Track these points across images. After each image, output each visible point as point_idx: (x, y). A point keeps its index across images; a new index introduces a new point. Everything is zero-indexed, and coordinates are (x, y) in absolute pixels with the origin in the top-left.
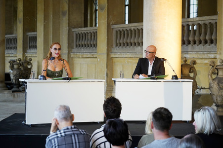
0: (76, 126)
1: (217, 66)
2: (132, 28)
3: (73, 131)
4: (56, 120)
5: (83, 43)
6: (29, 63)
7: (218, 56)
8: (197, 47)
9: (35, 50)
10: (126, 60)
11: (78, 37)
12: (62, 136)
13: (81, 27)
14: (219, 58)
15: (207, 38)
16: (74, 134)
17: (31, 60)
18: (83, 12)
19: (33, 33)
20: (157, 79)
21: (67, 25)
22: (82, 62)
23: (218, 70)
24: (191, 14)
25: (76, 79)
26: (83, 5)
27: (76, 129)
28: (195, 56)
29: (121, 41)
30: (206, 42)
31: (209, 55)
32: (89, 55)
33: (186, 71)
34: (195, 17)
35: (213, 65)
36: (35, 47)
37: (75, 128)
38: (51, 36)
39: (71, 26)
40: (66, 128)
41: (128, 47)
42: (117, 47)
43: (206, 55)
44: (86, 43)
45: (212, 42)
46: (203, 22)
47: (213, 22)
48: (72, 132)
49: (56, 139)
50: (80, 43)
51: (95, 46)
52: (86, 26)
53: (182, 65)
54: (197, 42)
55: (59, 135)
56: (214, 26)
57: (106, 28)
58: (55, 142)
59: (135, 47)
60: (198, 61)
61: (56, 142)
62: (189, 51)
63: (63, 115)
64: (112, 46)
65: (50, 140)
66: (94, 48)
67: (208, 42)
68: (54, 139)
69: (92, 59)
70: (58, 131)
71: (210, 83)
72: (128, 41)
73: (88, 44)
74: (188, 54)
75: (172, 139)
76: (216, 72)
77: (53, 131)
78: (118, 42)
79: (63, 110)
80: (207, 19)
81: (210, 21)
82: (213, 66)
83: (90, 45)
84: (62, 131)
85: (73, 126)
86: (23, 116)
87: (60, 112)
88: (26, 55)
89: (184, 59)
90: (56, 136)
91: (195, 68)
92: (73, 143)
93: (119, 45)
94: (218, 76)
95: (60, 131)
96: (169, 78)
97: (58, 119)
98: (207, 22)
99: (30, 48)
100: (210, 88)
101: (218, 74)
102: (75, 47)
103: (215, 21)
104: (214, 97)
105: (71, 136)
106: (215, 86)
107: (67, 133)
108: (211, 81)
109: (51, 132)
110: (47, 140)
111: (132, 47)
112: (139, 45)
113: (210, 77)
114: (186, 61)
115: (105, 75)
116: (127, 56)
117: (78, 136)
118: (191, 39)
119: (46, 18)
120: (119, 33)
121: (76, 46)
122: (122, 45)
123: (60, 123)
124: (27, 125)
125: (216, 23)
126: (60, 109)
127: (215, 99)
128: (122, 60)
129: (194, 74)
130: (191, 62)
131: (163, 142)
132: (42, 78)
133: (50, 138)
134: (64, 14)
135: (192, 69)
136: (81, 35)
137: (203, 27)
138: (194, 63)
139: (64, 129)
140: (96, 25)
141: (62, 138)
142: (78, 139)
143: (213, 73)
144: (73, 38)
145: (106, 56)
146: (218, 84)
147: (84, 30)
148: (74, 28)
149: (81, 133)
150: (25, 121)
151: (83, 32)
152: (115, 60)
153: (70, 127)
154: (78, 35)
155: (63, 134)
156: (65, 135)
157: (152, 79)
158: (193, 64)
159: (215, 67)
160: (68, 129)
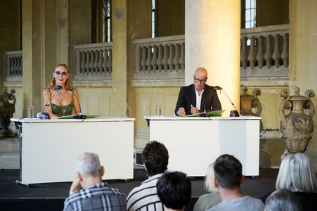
1: (291, 97)
2: (164, 44)
3: (102, 190)
4: (79, 175)
5: (91, 66)
6: (11, 96)
7: (290, 83)
8: (261, 71)
9: (19, 77)
10: (155, 90)
11: (83, 58)
12: (87, 197)
13: (87, 43)
14: (292, 86)
15: (274, 56)
16: (104, 195)
17: (14, 92)
18: (90, 20)
19: (15, 53)
20: (209, 116)
21: (67, 41)
22: (89, 94)
23: (292, 104)
24: (246, 23)
25: (92, 117)
26: (90, 10)
27: (106, 188)
28: (258, 83)
29: (148, 63)
30: (273, 63)
31: (277, 82)
32: (100, 84)
33: (247, 105)
34: (252, 27)
35: (285, 95)
36: (20, 73)
37: (105, 186)
38: (43, 57)
39: (72, 42)
40: (93, 186)
41: (158, 71)
42: (142, 72)
43: (273, 82)
44: (95, 66)
45: (281, 63)
46: (268, 34)
47: (283, 34)
48: (101, 192)
49: (79, 202)
50: (86, 67)
51: (109, 70)
52: (94, 41)
53: (241, 96)
54: (260, 63)
55: (83, 196)
56: (285, 39)
57: (126, 43)
58: (77, 206)
59: (169, 71)
60: (263, 91)
61: (80, 207)
62: (248, 75)
63: (89, 168)
64: (134, 69)
65: (70, 204)
66: (108, 73)
67: (276, 62)
68: (76, 201)
69: (105, 90)
70: (81, 190)
71: (281, 122)
72: (158, 63)
73: (98, 68)
74: (246, 80)
75: (247, 199)
76: (290, 105)
77: (74, 191)
78: (142, 64)
79: (89, 160)
80: (273, 30)
81: (278, 33)
82: (285, 98)
83: (101, 69)
84: (87, 191)
85: (103, 184)
86: (17, 173)
87: (86, 163)
88: (6, 85)
89: (244, 88)
90: (79, 198)
91: (259, 101)
92: (103, 208)
93: (144, 68)
94: (293, 112)
95: (84, 190)
96: (226, 114)
97: (82, 173)
98: (274, 34)
99: (11, 74)
100: (282, 128)
101: (292, 109)
102: (78, 72)
103: (285, 32)
104: (288, 142)
105: (101, 197)
106: (289, 126)
107: (94, 194)
108: (283, 119)
109: (71, 192)
110: (66, 204)
111: (163, 71)
112: (174, 68)
113: (281, 112)
114: (246, 90)
115: (125, 112)
117: (110, 198)
118: (250, 58)
119: (35, 29)
120: (144, 50)
121: (81, 71)
122: (149, 68)
123: (84, 179)
124: (23, 185)
125: (287, 35)
126: (85, 159)
127: (289, 145)
128: (150, 90)
129: (258, 109)
130: (253, 92)
131: (234, 203)
132: (44, 116)
133: (71, 201)
134: (62, 24)
135: (255, 102)
136: (88, 54)
137: (268, 40)
138: (258, 93)
139: (90, 187)
140: (106, 41)
141: (88, 200)
142: (110, 201)
143: (286, 107)
144: (76, 58)
145: (125, 85)
146: (293, 123)
147: (92, 47)
148: (77, 44)
149: (115, 194)
150: (20, 180)
151: (90, 50)
152: (138, 91)
153: (98, 185)
154: (84, 55)
155: (89, 195)
156: (92, 196)
157: (201, 116)
158: (257, 95)
159: (288, 98)
160: (96, 187)
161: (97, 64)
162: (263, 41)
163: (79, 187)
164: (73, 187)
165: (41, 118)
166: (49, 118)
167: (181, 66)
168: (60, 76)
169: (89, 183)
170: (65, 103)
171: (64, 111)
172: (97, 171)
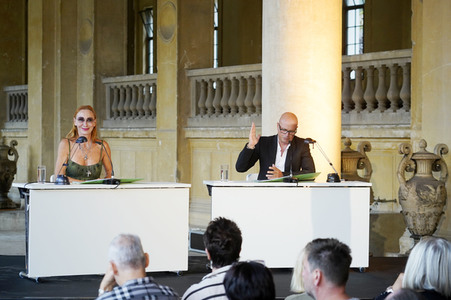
0: (152, 279)
1: (414, 154)
2: (231, 77)
3: (146, 288)
4: (113, 265)
5: (126, 108)
6: (11, 150)
7: (413, 134)
8: (369, 116)
9: (24, 123)
10: (218, 143)
11: (115, 96)
12: (124, 298)
13: (121, 75)
14: (416, 138)
15: (390, 95)
17: (16, 144)
18: (125, 42)
19: (17, 88)
20: (297, 181)
21: (92, 71)
22: (126, 147)
23: (416, 164)
24: (349, 47)
25: (130, 182)
26: (125, 28)
27: (152, 285)
28: (366, 134)
29: (207, 104)
30: (387, 105)
31: (394, 132)
32: (139, 133)
33: (351, 166)
34: (358, 53)
35: (406, 151)
36: (24, 117)
37: (150, 282)
38: (57, 94)
39: (99, 73)
40: (133, 282)
41: (222, 115)
42: (199, 116)
43: (387, 132)
44: (132, 108)
45: (400, 105)
46: (381, 63)
47: (402, 63)
48: (145, 291)
50: (119, 108)
51: (152, 113)
52: (130, 72)
53: (342, 153)
54: (369, 105)
55: (119, 297)
56: (405, 71)
57: (176, 76)
59: (238, 115)
60: (373, 145)
62: (352, 123)
63: (127, 255)
64: (188, 113)
66: (150, 118)
67: (393, 104)
69: (146, 142)
70: (116, 288)
71: (400, 190)
72: (223, 104)
73: (136, 111)
74: (349, 129)
76: (413, 166)
77: (105, 289)
78: (200, 105)
79: (127, 244)
80: (388, 57)
81: (395, 62)
82: (406, 155)
83: (140, 112)
84: (125, 289)
85: (147, 279)
86: (21, 261)
87: (122, 249)
88: (3, 135)
89: (346, 140)
90: (112, 299)
91: (367, 159)
93: (202, 111)
94: (417, 175)
95: (120, 288)
96: (321, 178)
97: (117, 263)
98: (389, 63)
99: (11, 118)
100: (402, 199)
101: (416, 172)
102: (108, 117)
103: (405, 61)
104: (410, 219)
105: (144, 299)
106: (411, 197)
107: (134, 293)
108: (403, 186)
109: (101, 291)
111: (230, 115)
112: (246, 112)
113: (400, 176)
114: (349, 144)
115: (174, 175)
116: (219, 135)
117: (156, 299)
118: (355, 98)
119: (47, 55)
120: (202, 86)
121: (112, 115)
122: (209, 111)
123: (120, 272)
124: (30, 279)
125: (409, 65)
126: (121, 242)
127: (411, 222)
128: (211, 143)
129: (367, 171)
130: (359, 147)
132: (60, 180)
134: (85, 47)
135: (362, 162)
136: (122, 91)
137: (381, 73)
138: (367, 148)
139: (128, 283)
140: (148, 71)
143: (407, 169)
144: (104, 97)
145: (175, 135)
146: (418, 192)
147: (128, 80)
148: (107, 76)
149: (163, 293)
150: (26, 271)
151: (125, 85)
152: (194, 143)
153: (140, 280)
154: (116, 91)
155: (127, 295)
156: (132, 296)
157: (286, 180)
158: (365, 150)
159: (410, 156)
160: (137, 284)
161: (135, 105)
162: (373, 73)
163: (113, 284)
164: (104, 283)
165: (57, 183)
166: (68, 184)
167: (256, 109)
168: (84, 123)
169: (128, 277)
170: (91, 162)
171: (89, 173)
172: (139, 260)
